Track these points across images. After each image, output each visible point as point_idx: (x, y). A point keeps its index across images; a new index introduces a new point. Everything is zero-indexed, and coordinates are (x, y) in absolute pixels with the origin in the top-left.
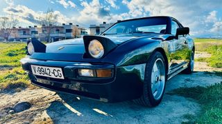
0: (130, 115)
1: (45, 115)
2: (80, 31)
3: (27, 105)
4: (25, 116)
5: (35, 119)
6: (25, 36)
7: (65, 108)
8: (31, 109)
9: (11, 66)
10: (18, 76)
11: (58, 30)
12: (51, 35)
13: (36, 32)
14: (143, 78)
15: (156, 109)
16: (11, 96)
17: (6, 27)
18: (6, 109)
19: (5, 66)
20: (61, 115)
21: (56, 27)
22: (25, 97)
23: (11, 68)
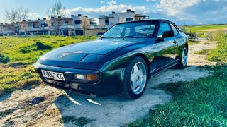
0: (115, 106)
1: (54, 106)
2: (89, 22)
3: (41, 99)
4: (40, 107)
5: (48, 109)
6: (35, 29)
7: (69, 101)
8: (44, 102)
9: (25, 64)
10: (33, 74)
11: (67, 22)
12: (60, 27)
13: (46, 25)
14: (122, 78)
15: (136, 100)
16: (29, 92)
17: (16, 20)
18: (26, 102)
19: (20, 64)
20: (65, 106)
21: (65, 19)
22: (40, 92)
23: (25, 65)
